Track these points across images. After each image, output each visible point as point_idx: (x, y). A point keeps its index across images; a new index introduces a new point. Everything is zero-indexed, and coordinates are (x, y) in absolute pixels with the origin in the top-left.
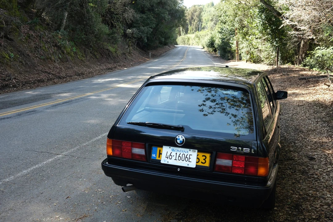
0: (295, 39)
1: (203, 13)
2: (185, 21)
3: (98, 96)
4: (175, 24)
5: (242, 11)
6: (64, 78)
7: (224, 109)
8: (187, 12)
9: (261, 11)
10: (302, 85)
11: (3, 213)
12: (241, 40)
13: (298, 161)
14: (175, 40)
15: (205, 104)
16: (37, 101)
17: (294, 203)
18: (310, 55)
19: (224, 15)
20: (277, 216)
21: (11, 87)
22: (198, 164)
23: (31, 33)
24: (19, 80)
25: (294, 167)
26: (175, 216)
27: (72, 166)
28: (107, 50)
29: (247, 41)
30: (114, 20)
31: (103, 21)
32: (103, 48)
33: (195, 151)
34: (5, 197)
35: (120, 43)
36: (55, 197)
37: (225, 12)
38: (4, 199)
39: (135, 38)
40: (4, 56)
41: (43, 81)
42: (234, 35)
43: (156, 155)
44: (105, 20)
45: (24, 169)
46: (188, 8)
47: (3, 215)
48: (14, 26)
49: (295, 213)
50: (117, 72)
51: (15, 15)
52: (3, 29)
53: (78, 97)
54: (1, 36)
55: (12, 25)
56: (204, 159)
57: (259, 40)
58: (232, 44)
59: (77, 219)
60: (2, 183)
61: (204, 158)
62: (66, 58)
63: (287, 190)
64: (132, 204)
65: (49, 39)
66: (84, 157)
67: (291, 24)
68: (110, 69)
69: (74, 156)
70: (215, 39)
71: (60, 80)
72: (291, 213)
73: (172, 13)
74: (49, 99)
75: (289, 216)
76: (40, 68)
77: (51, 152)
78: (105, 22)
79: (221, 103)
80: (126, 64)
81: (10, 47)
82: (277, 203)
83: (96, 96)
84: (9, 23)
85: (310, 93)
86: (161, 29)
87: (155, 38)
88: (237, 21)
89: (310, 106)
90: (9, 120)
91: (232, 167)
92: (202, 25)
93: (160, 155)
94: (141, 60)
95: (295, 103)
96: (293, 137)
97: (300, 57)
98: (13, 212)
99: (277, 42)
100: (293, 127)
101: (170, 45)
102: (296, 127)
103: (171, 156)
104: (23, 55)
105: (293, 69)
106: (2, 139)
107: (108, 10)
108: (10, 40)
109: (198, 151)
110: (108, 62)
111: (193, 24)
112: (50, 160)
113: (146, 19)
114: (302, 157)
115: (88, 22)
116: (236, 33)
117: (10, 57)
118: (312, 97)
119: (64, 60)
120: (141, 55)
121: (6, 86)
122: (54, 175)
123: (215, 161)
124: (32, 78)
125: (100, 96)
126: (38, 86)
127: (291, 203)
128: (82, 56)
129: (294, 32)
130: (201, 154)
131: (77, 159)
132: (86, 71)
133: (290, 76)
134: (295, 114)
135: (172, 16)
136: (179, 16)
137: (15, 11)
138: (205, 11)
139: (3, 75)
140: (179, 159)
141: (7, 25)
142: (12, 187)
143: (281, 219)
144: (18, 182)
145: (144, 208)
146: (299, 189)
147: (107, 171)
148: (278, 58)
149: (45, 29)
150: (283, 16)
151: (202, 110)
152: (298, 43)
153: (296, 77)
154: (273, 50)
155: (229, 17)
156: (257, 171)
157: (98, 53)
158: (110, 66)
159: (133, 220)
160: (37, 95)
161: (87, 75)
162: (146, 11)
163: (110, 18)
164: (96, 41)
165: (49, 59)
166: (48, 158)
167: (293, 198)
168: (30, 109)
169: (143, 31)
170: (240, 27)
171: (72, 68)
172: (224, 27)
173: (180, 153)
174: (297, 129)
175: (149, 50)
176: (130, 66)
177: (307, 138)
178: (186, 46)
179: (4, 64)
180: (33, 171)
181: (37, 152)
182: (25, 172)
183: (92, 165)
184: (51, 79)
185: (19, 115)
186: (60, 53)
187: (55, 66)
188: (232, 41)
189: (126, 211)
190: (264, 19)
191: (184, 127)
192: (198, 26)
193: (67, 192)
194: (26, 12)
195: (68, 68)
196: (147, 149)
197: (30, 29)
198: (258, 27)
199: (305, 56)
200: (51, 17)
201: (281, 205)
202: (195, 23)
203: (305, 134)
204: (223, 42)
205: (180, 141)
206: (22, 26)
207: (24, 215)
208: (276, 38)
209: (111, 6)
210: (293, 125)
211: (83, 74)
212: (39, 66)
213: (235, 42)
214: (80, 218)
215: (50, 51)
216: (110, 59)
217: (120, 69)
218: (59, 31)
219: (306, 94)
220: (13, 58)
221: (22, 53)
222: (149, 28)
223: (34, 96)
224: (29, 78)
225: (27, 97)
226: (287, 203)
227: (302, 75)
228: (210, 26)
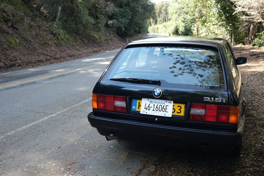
0: (246, 23)
1: (168, 8)
2: (155, 13)
3: (86, 71)
4: (146, 16)
5: (201, 3)
6: (59, 59)
7: (192, 70)
8: (156, 7)
9: (217, 2)
10: (253, 60)
11: (4, 160)
12: (200, 26)
13: (257, 117)
14: (147, 29)
15: (176, 67)
16: (37, 75)
17: (257, 151)
18: (258, 36)
19: (187, 7)
20: (244, 162)
21: (17, 66)
22: (174, 114)
23: (33, 23)
24: (23, 61)
25: (254, 122)
26: (153, 162)
27: (64, 123)
28: (93, 37)
29: (205, 27)
30: (98, 13)
31: (90, 14)
32: (89, 35)
33: (171, 103)
34: (6, 147)
35: (103, 31)
36: (49, 147)
37: (187, 5)
38: (5, 149)
39: (115, 27)
40: (11, 42)
41: (42, 61)
42: (195, 23)
43: (136, 107)
44: (91, 13)
45: (24, 125)
46: (156, 4)
47: (4, 161)
48: (19, 18)
49: (260, 159)
50: (101, 54)
51: (20, 10)
52: (10, 21)
53: (70, 72)
54: (9, 26)
55: (17, 18)
56: (179, 110)
57: (215, 26)
58: (194, 30)
59: (67, 165)
60: (4, 136)
61: (179, 108)
62: (61, 43)
63: (250, 140)
64: (115, 152)
65: (47, 28)
66: (74, 116)
67: (242, 10)
68: (96, 52)
69: (66, 115)
70: (179, 27)
71: (55, 60)
72: (257, 160)
73: (145, 8)
74: (47, 74)
75: (255, 162)
76: (40, 51)
77: (46, 112)
78: (91, 14)
79: (189, 65)
80: (108, 48)
81: (16, 35)
82: (242, 151)
83: (84, 71)
84: (15, 16)
85: (261, 65)
86: (136, 20)
87: (131, 28)
88: (197, 11)
89: (262, 75)
90: (13, 89)
91: (205, 116)
92: (168, 17)
93: (140, 107)
94: (120, 45)
95: (249, 73)
96: (250, 98)
97: (250, 38)
98: (12, 160)
99: (231, 27)
100: (249, 91)
101: (142, 33)
102: (251, 91)
103: (149, 108)
104: (26, 40)
105: (245, 48)
106: (7, 103)
107: (93, 5)
108: (16, 29)
109: (174, 103)
110: (94, 46)
111: (161, 16)
112: (46, 118)
113: (124, 12)
114: (260, 114)
115: (77, 14)
116: (197, 21)
117: (16, 42)
118: (263, 68)
119: (59, 45)
120: (120, 41)
121: (13, 65)
122: (49, 130)
123: (190, 110)
124: (34, 59)
125: (87, 71)
126: (38, 65)
127: (255, 151)
128: (73, 41)
129: (245, 17)
130: (177, 105)
131: (68, 117)
132: (76, 53)
133: (242, 53)
134: (249, 81)
135: (144, 10)
136: (150, 9)
137: (19, 6)
138: (171, 6)
139: (11, 56)
140: (157, 110)
141: (13, 17)
142: (13, 139)
143: (247, 164)
144: (18, 135)
145: (126, 156)
146: (261, 140)
147: (93, 122)
148: (231, 40)
149: (44, 20)
150: (236, 4)
151: (173, 72)
152: (248, 27)
153: (248, 54)
154: (227, 33)
155: (190, 9)
156: (228, 119)
157: (86, 39)
158: (95, 49)
159: (116, 166)
160: (37, 71)
161: (77, 57)
162: (123, 6)
163: (95, 11)
164: (84, 30)
165: (47, 44)
166: (44, 117)
167: (256, 146)
168: (31, 81)
169: (122, 22)
170: (199, 16)
171: (65, 51)
172: (187, 17)
173: (157, 104)
174: (253, 93)
175: (126, 37)
176: (112, 49)
177: (262, 99)
178: (156, 34)
179: (11, 48)
180: (31, 127)
181: (35, 112)
182: (24, 127)
183: (80, 121)
184: (49, 60)
185: (22, 85)
186: (55, 39)
187: (51, 49)
188: (193, 28)
189: (110, 158)
190: (219, 9)
191: (160, 81)
192: (165, 18)
193: (59, 143)
194: (28, 7)
195: (62, 51)
196: (128, 102)
197: (32, 20)
198: (214, 15)
199: (254, 37)
200: (48, 11)
201: (246, 152)
202: (162, 16)
203: (260, 96)
204: (186, 29)
205: (158, 93)
206: (25, 18)
207: (22, 162)
208: (230, 23)
209: (95, 2)
210: (249, 90)
211: (74, 56)
212: (39, 49)
213: (196, 29)
214: (70, 164)
215: (47, 38)
216: (95, 44)
217: (104, 52)
218: (55, 22)
219: (258, 66)
220: (18, 43)
221: (25, 40)
222: (126, 20)
223: (34, 72)
224: (31, 59)
225: (29, 72)
226: (251, 151)
227: (253, 52)
228: (175, 17)
